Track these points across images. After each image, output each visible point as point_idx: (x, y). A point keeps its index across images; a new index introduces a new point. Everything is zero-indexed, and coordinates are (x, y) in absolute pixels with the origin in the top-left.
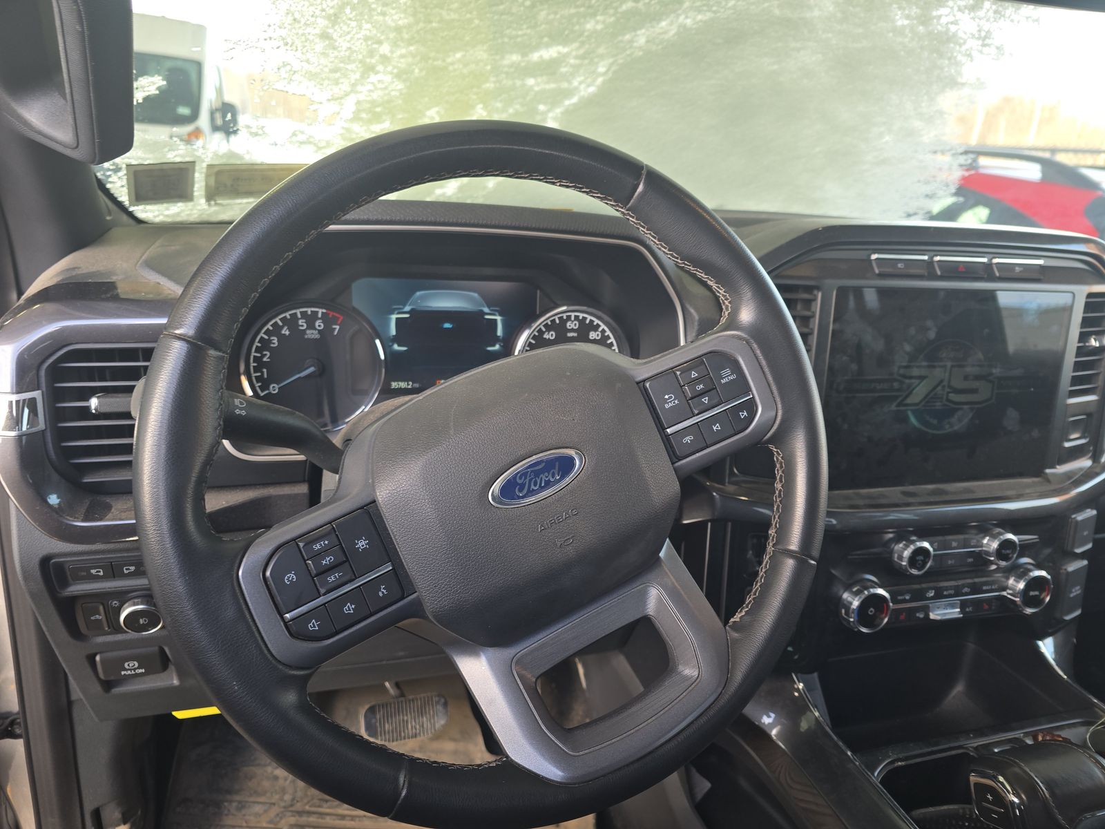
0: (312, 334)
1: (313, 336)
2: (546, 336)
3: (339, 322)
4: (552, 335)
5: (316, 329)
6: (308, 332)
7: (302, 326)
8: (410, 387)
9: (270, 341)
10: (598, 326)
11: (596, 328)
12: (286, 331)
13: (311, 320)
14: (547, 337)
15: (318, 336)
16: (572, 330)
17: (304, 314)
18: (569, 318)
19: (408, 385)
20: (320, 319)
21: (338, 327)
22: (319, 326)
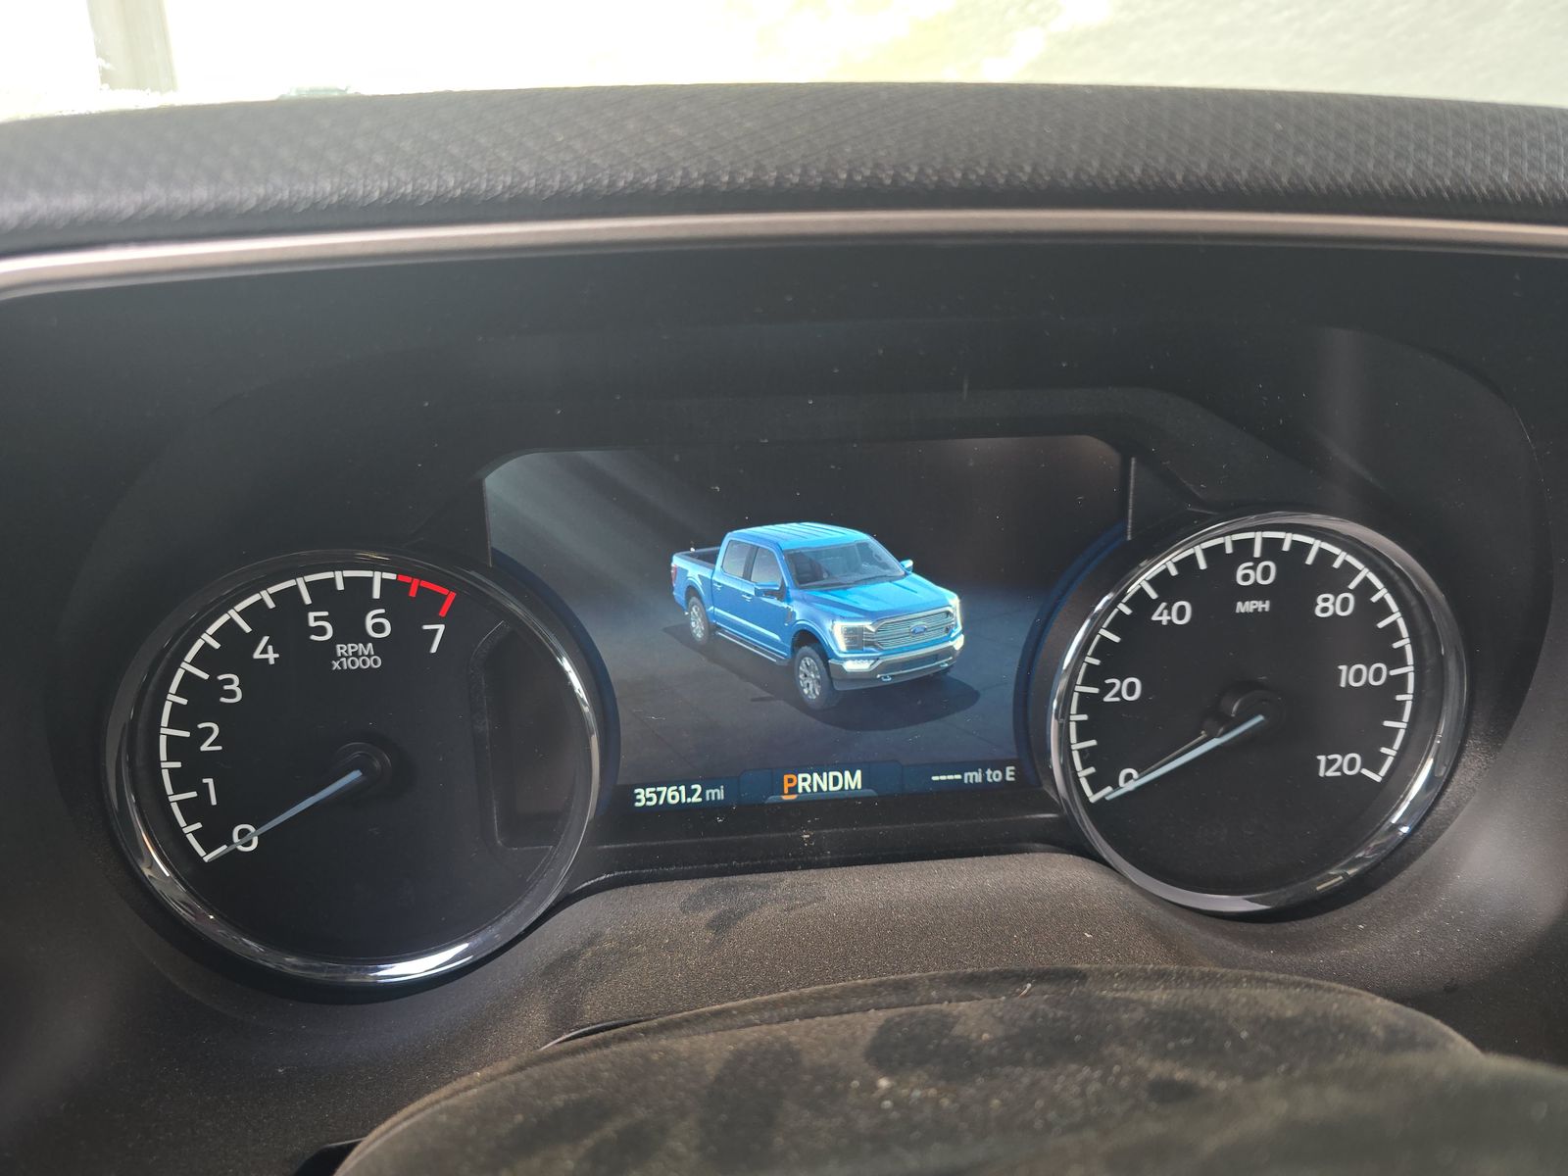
0: (358, 657)
1: (359, 663)
2: (1161, 616)
3: (442, 614)
4: (1182, 610)
5: (365, 639)
6: (340, 649)
7: (322, 631)
8: (695, 799)
9: (216, 688)
10: (1349, 571)
11: (1336, 580)
12: (265, 652)
13: (348, 608)
14: (1165, 619)
15: (374, 662)
16: (1255, 592)
17: (323, 593)
18: (1244, 549)
19: (690, 793)
20: (376, 604)
21: (441, 628)
22: (379, 628)
